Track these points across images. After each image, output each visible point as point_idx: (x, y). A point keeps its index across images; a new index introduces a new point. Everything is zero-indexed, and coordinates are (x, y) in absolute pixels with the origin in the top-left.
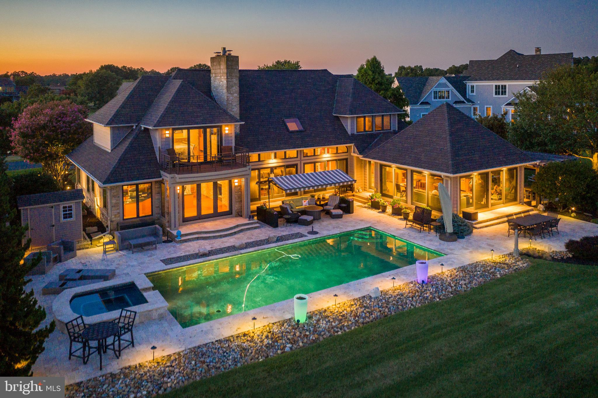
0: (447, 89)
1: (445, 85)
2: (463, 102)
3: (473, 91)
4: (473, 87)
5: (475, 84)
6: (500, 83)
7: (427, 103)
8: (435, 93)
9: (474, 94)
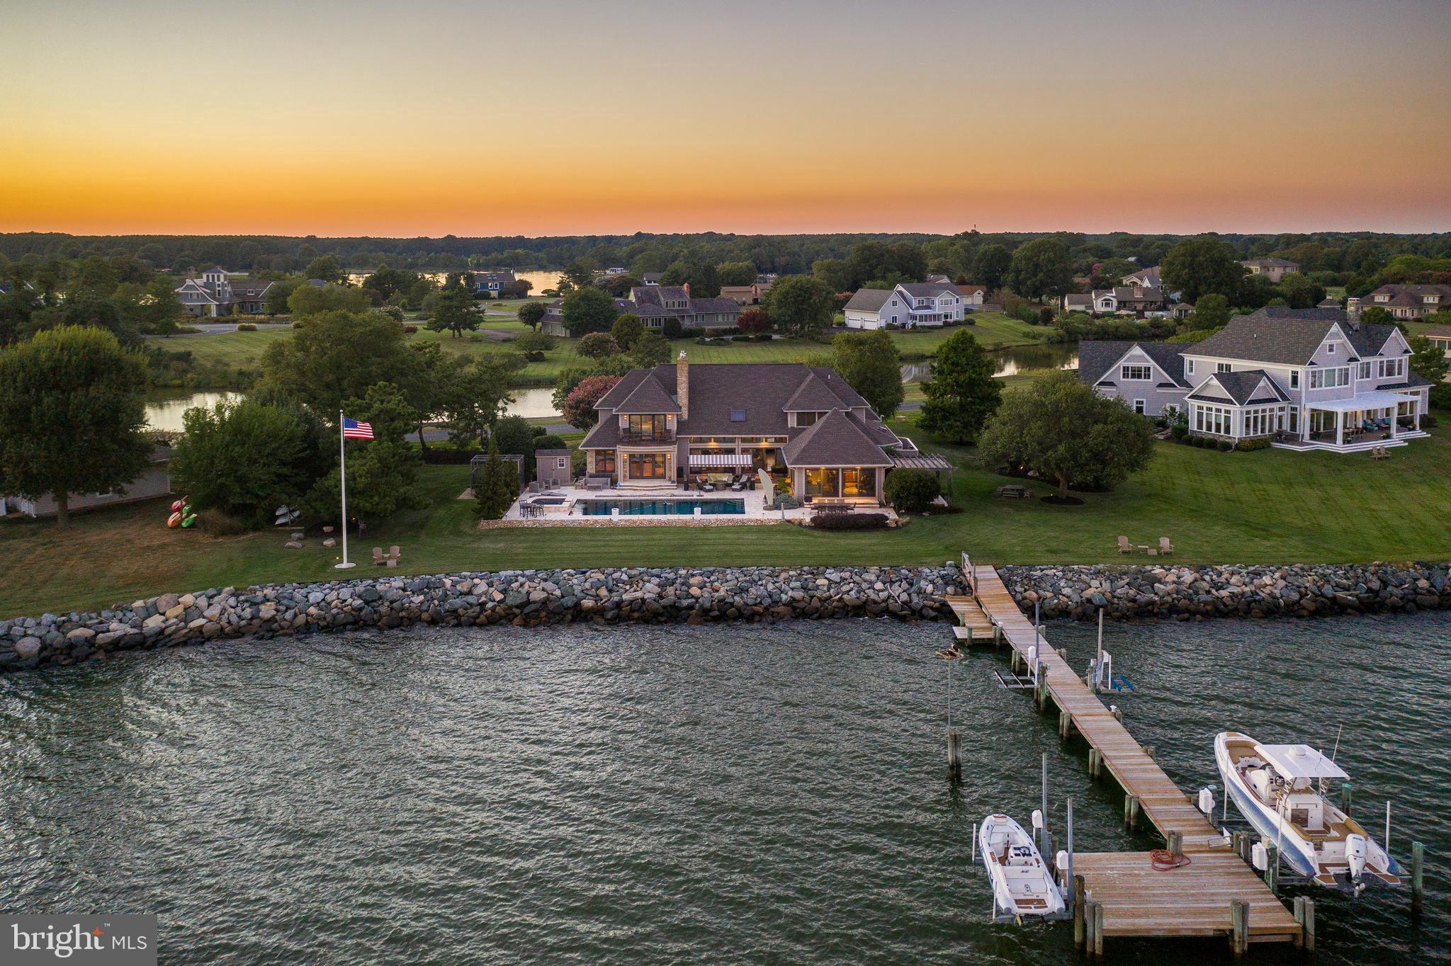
0: (1147, 365)
1: (1140, 358)
2: (1172, 386)
3: (1191, 370)
4: (1191, 363)
5: (1196, 358)
6: (1225, 361)
7: (1112, 384)
8: (1126, 369)
9: (1193, 374)
